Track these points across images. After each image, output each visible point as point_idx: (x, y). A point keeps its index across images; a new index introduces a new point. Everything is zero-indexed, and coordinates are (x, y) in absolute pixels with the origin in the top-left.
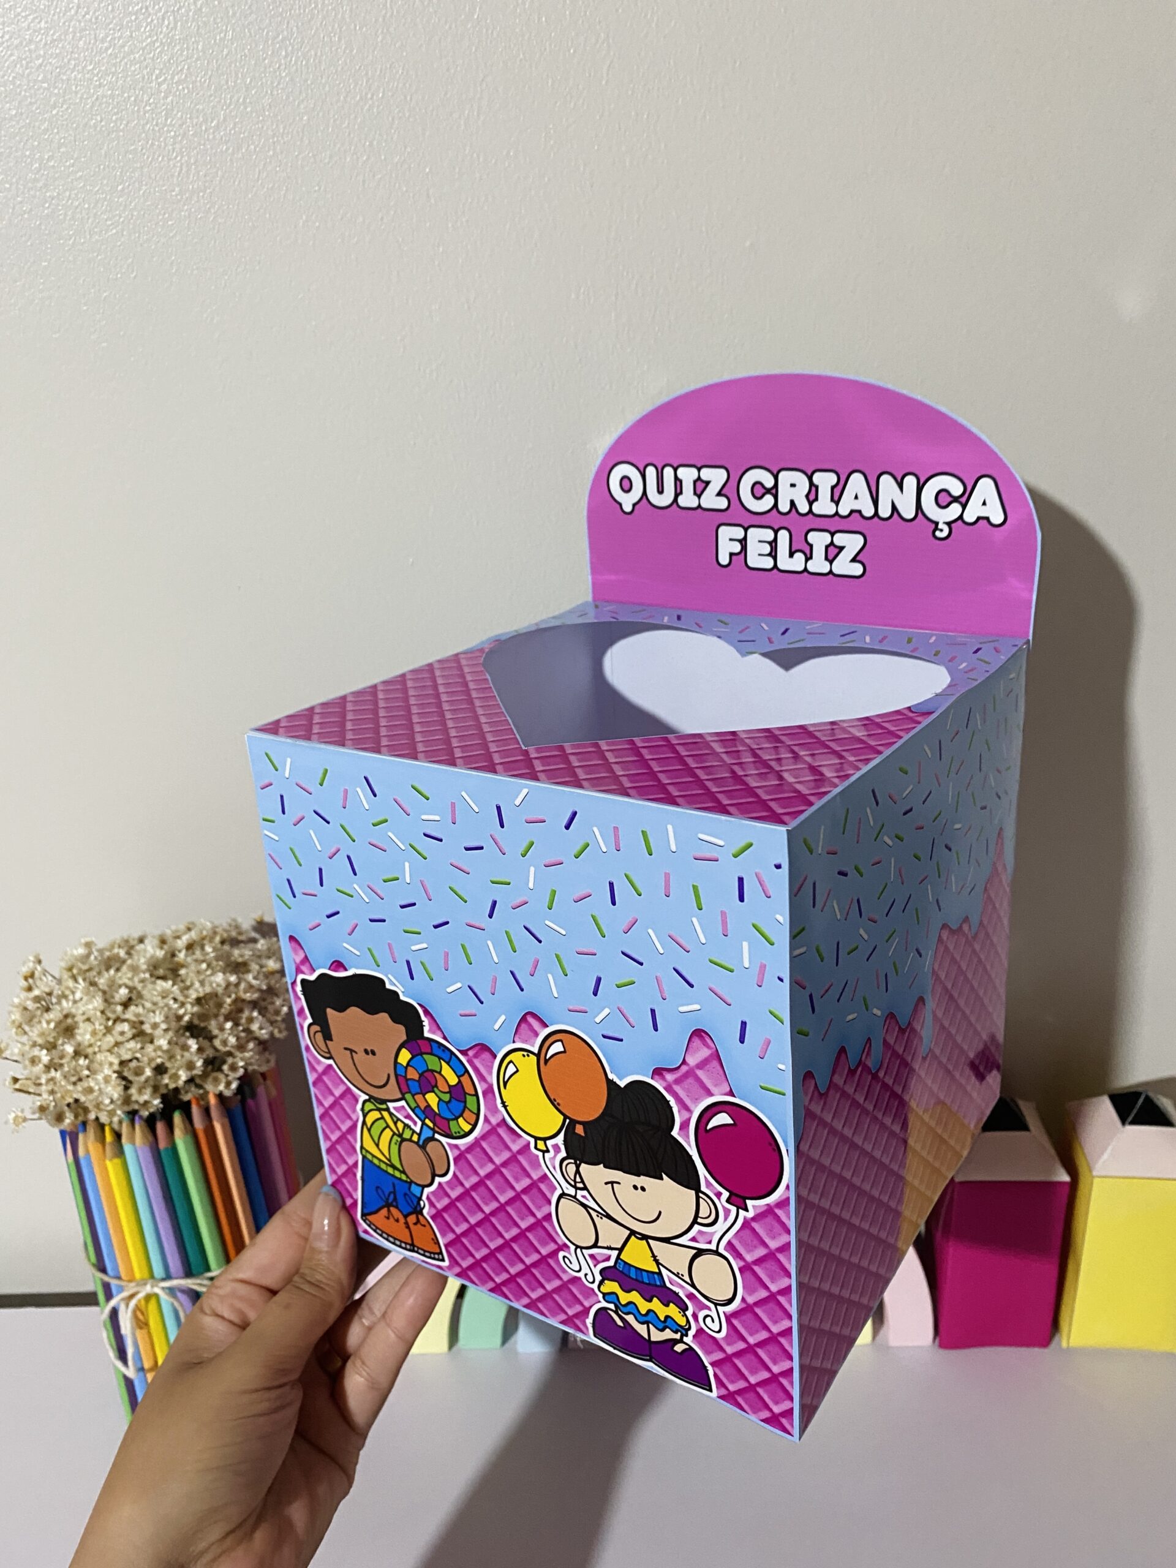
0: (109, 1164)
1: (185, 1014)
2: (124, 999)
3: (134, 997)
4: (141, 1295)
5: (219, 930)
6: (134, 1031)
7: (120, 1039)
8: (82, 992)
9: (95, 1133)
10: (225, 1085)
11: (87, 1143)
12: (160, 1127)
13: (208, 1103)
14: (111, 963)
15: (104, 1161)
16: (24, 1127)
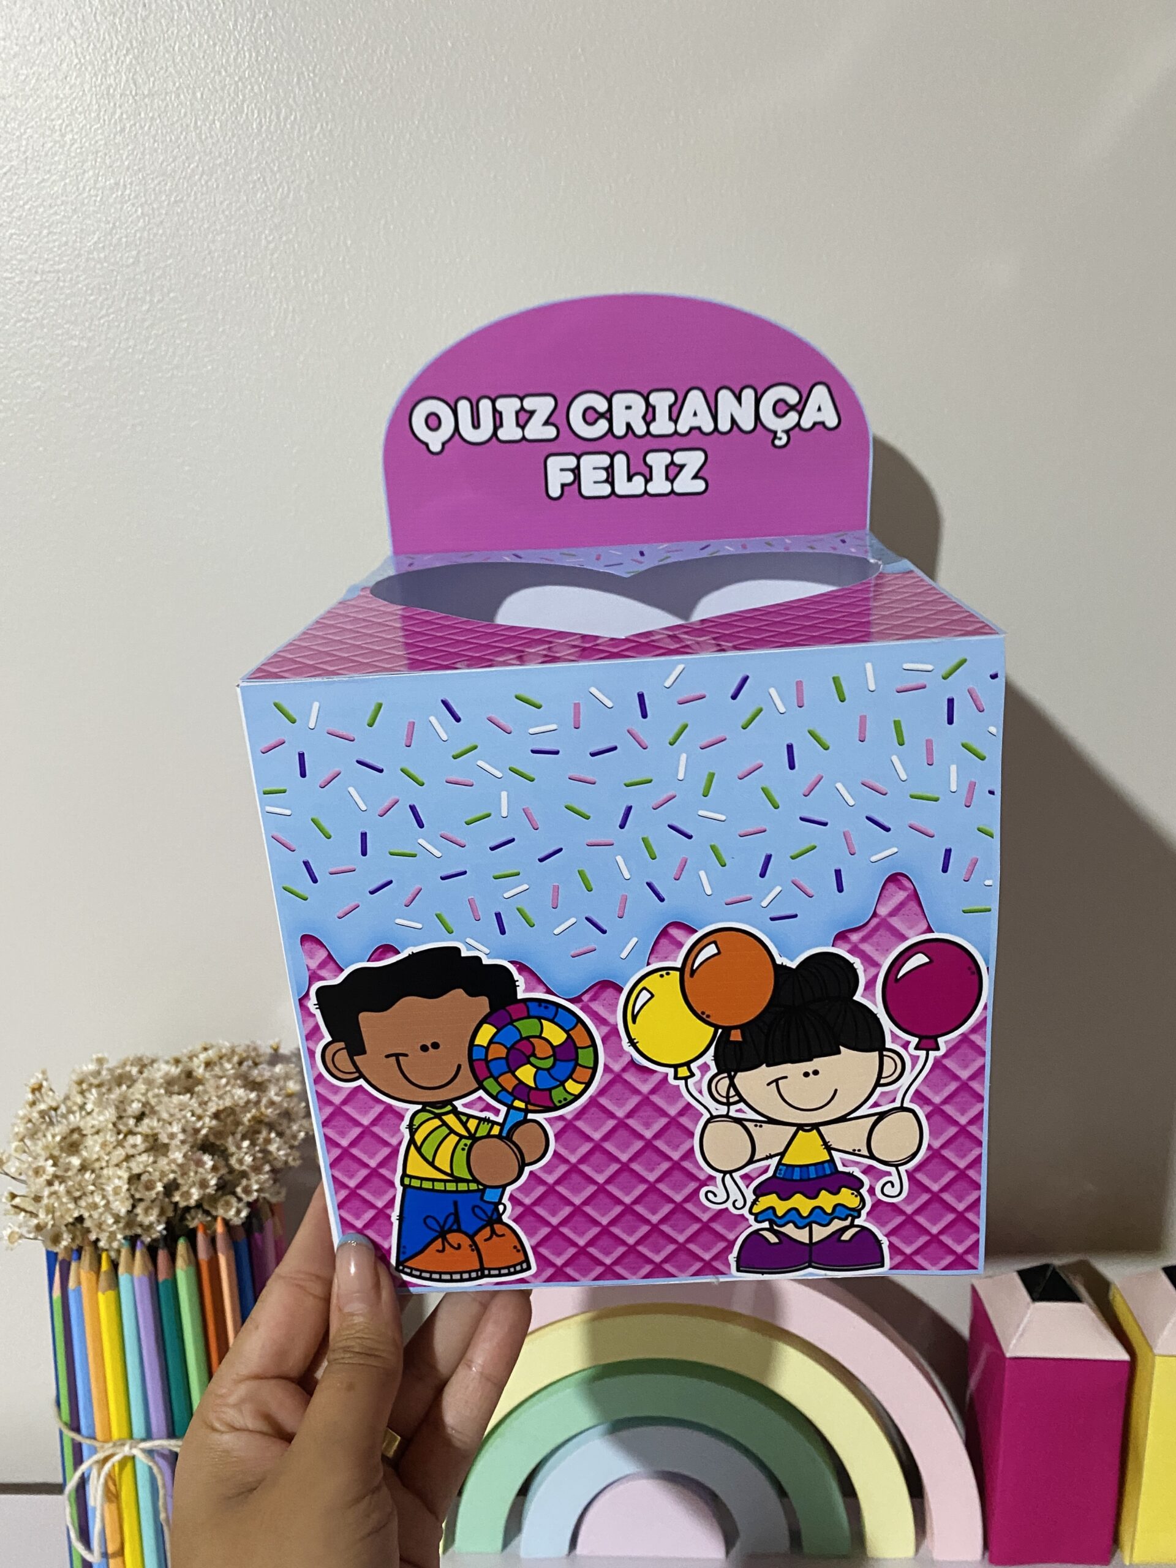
0: (101, 1297)
1: (202, 1127)
2: (137, 1113)
3: (147, 1112)
4: (116, 1458)
5: (239, 1050)
6: (147, 1144)
7: (131, 1151)
8: (94, 1103)
9: (91, 1256)
10: (234, 1212)
11: (81, 1273)
12: (162, 1256)
13: (215, 1232)
14: (122, 1079)
15: (96, 1293)
16: (20, 1244)
